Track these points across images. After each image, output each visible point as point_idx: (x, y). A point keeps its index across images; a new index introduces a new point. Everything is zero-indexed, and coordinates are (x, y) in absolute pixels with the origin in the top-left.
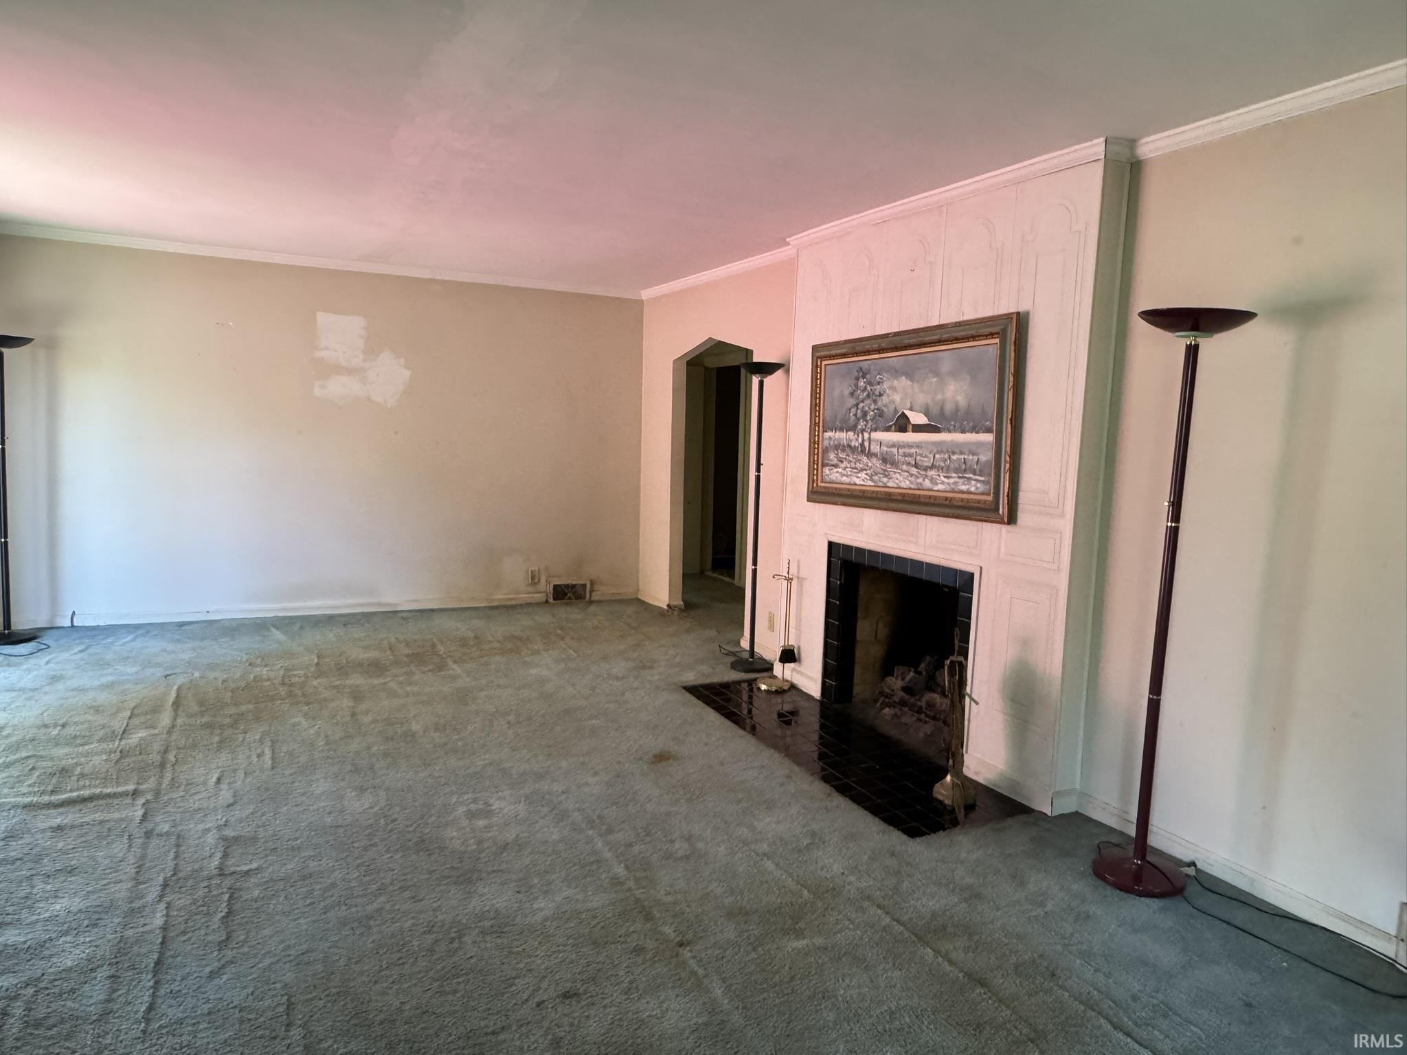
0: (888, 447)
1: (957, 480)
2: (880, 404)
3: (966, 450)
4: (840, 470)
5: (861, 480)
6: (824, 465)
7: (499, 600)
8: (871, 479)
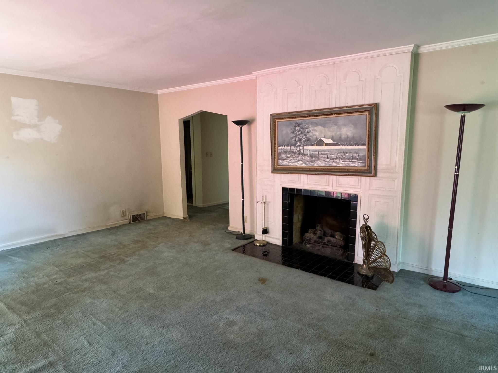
0: (313, 151)
1: (349, 162)
2: (308, 136)
3: (353, 152)
4: (288, 161)
5: (300, 164)
6: (279, 159)
7: (110, 225)
8: (305, 163)
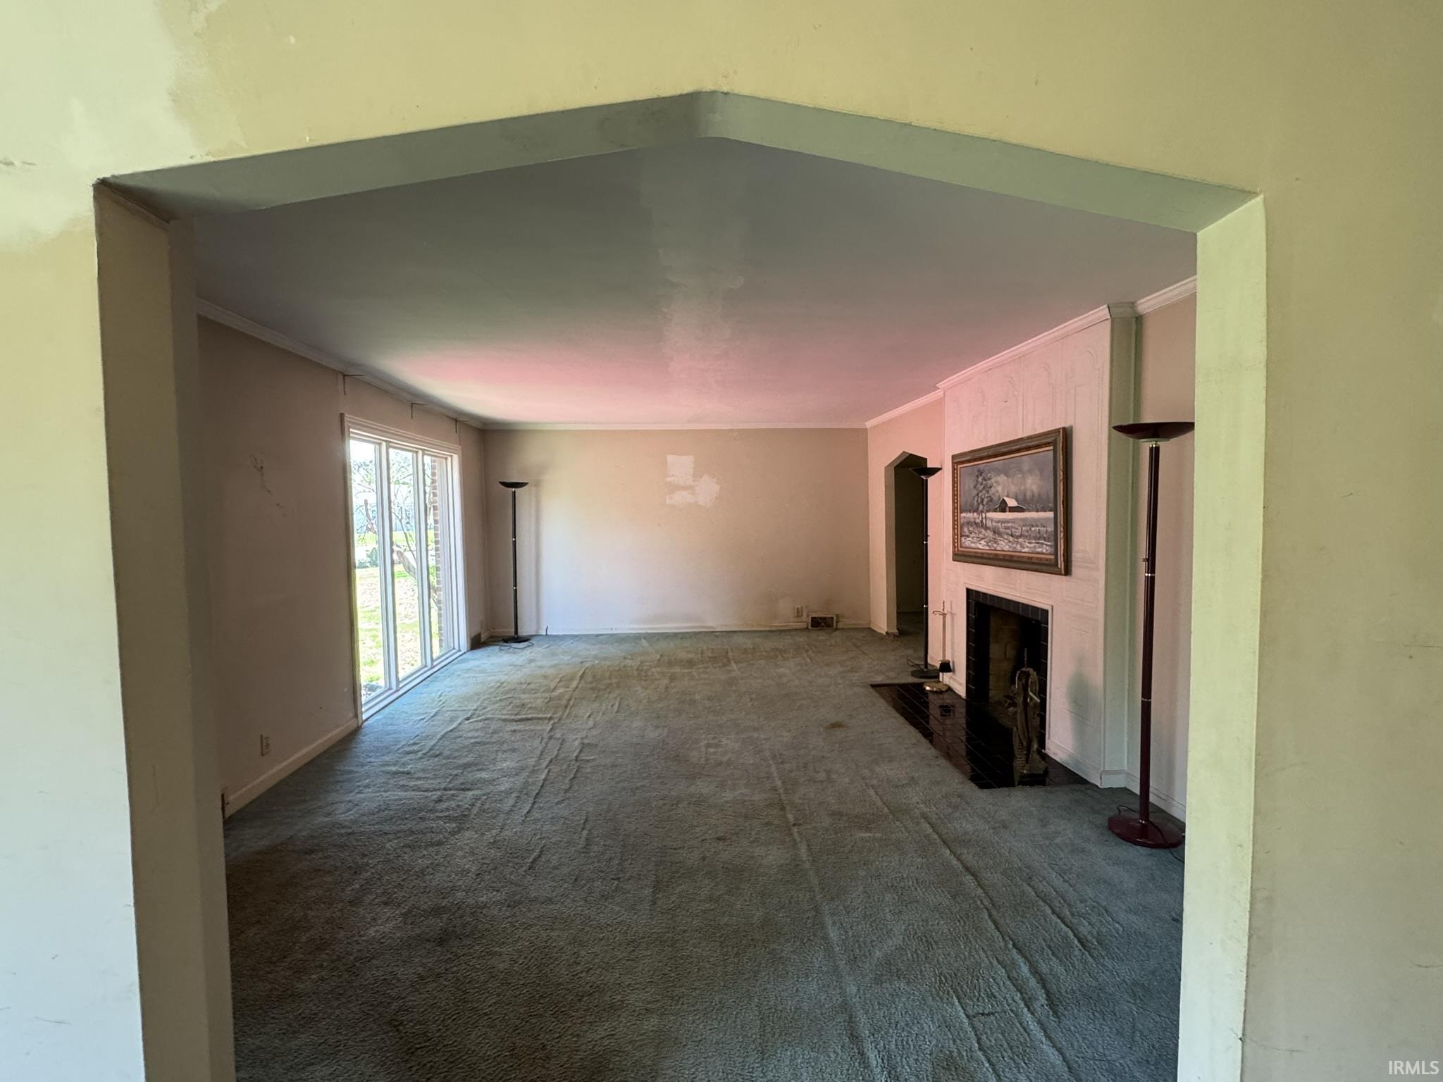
0: (996, 523)
1: (1036, 544)
2: (991, 493)
3: (1039, 524)
4: (970, 539)
5: (982, 546)
6: (961, 536)
7: (777, 626)
8: (988, 546)
